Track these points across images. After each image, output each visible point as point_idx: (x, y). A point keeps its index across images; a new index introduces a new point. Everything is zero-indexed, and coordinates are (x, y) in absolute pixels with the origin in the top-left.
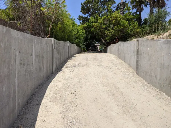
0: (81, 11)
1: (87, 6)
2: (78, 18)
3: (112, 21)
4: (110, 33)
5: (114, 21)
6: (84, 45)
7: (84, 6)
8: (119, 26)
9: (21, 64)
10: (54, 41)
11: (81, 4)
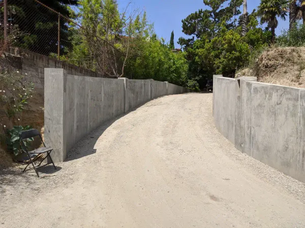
0: (183, 31)
1: (191, 24)
2: (178, 42)
3: (224, 44)
4: (220, 63)
5: (226, 45)
6: (196, 80)
7: (187, 23)
8: (233, 52)
9: (92, 99)
10: (127, 80)
11: (182, 21)
